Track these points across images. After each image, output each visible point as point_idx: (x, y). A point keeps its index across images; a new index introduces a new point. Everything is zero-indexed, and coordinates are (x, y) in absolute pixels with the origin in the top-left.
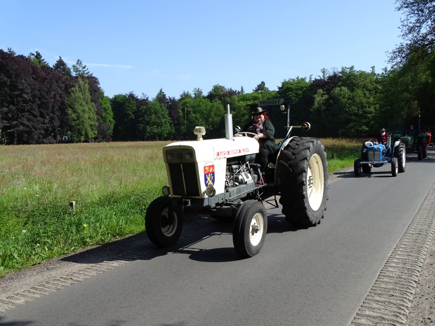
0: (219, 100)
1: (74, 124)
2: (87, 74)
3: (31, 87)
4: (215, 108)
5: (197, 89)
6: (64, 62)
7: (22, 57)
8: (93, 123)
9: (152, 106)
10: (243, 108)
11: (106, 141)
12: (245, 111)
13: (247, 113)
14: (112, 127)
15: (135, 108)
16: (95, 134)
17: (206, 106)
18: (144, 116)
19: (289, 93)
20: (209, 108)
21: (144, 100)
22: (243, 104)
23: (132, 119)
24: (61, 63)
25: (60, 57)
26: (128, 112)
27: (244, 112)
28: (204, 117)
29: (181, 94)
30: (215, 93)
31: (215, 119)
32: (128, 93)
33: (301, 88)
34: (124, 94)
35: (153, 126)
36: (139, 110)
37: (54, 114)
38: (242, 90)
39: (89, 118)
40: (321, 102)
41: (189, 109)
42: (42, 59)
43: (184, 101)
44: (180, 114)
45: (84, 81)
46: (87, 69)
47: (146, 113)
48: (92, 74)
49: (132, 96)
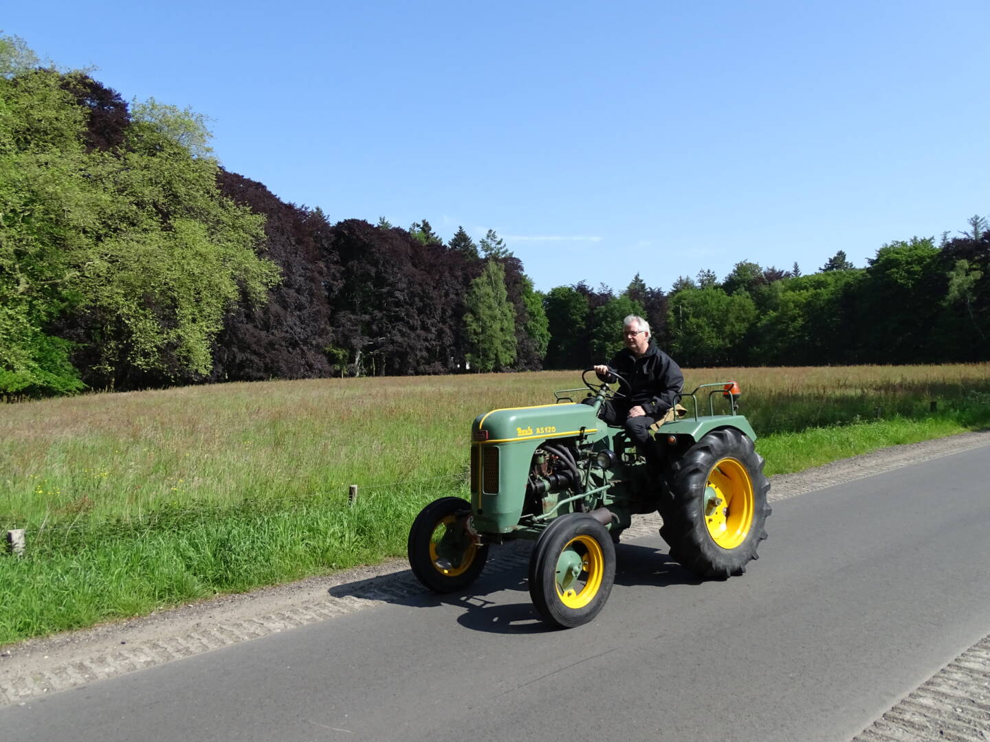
0: (746, 290)
1: (476, 341)
2: (504, 253)
3: (409, 279)
4: (736, 305)
5: (706, 271)
6: (467, 234)
7: (398, 231)
8: (508, 338)
9: (617, 305)
10: (792, 305)
11: (532, 370)
12: (797, 311)
13: (801, 313)
14: (545, 344)
15: (586, 310)
16: (512, 357)
17: (719, 302)
18: (601, 325)
19: (892, 270)
20: (724, 306)
21: (603, 295)
22: (793, 296)
23: (581, 330)
24: (461, 238)
25: (461, 228)
26: (574, 317)
27: (794, 311)
28: (715, 323)
29: (675, 281)
30: (739, 278)
31: (737, 327)
32: (576, 284)
33: (920, 260)
34: (570, 286)
35: (617, 341)
36: (593, 313)
37: (444, 322)
38: (796, 270)
39: (502, 330)
40: (966, 287)
41: (685, 309)
42: (432, 232)
43: (679, 294)
44: (671, 318)
45: (498, 265)
46: (505, 246)
47: (605, 317)
48: (512, 253)
49: (582, 289)
